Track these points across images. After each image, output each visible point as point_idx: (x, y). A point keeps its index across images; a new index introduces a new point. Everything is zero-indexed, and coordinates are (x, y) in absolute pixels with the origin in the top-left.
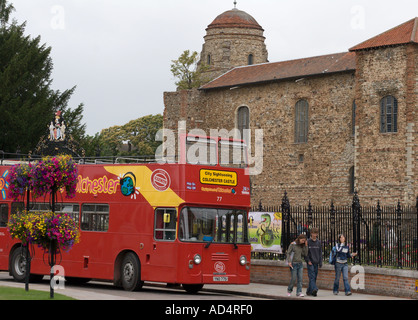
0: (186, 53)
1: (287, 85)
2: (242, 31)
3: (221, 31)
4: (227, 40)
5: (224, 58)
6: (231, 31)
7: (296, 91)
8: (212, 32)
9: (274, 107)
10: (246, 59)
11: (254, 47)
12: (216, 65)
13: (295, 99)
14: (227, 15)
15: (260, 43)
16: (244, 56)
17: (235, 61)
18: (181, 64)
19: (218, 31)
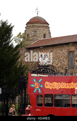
0: (20, 33)
1: (65, 46)
2: (41, 25)
3: (33, 25)
4: (36, 28)
5: (35, 36)
6: (37, 25)
7: (68, 48)
8: (29, 25)
9: (59, 55)
10: (43, 36)
11: (45, 31)
12: (31, 38)
13: (68, 51)
14: (34, 18)
15: (48, 29)
16: (42, 35)
17: (39, 37)
18: (18, 38)
19: (32, 25)
